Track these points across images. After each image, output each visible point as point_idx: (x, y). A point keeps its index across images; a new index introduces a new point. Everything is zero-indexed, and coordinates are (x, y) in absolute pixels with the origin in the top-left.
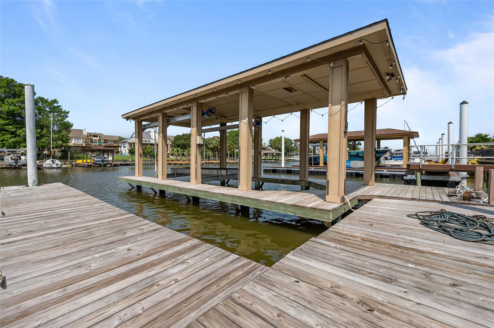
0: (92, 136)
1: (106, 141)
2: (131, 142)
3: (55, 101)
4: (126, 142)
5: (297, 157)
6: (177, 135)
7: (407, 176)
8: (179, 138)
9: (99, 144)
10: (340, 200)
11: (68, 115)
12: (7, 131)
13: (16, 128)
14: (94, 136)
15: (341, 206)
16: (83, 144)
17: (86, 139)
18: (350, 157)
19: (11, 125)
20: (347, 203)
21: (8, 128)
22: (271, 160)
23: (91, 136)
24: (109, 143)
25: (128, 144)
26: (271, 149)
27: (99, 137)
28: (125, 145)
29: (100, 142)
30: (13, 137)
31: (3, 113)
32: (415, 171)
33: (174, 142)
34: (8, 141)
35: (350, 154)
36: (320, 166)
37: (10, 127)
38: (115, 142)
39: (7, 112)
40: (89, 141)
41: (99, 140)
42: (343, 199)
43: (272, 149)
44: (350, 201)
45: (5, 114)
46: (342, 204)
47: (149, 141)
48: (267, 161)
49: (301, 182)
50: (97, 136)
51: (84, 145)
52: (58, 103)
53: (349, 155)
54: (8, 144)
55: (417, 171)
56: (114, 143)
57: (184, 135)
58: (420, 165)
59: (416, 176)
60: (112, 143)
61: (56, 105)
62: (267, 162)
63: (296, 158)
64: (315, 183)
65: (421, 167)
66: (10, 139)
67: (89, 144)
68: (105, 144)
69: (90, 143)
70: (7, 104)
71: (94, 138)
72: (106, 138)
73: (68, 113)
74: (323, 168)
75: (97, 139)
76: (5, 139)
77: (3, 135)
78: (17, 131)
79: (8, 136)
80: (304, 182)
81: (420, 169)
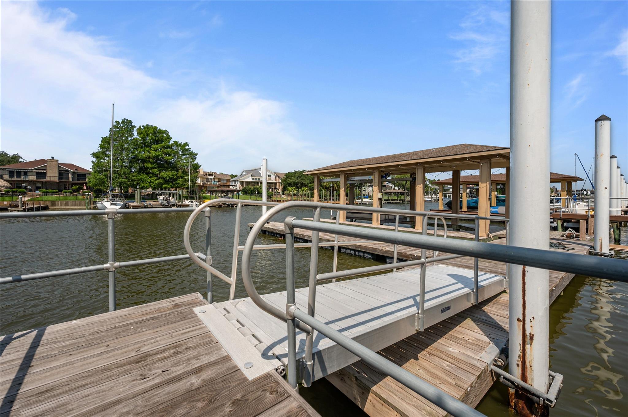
0: (208, 175)
1: (220, 180)
2: (243, 181)
3: (186, 144)
4: (237, 180)
5: (428, 196)
6: (289, 172)
7: (553, 223)
8: (290, 175)
9: (214, 183)
10: (486, 235)
11: (196, 157)
12: (153, 174)
13: (160, 171)
14: (210, 175)
15: (486, 238)
16: (200, 183)
17: (203, 178)
18: (498, 201)
19: (156, 168)
20: (491, 237)
21: (154, 171)
22: (395, 200)
23: (206, 175)
24: (222, 182)
25: (239, 183)
26: (393, 186)
27: (213, 176)
28: (237, 184)
29: (215, 181)
30: (157, 179)
31: (151, 158)
32: (556, 219)
33: (285, 180)
34: (154, 183)
35: (498, 198)
36: (463, 210)
37: (155, 170)
38: (228, 180)
39: (154, 157)
40: (205, 180)
41: (214, 179)
42: (488, 235)
43: (395, 186)
44: (493, 237)
45: (152, 159)
46: (487, 237)
47: (259, 179)
48: (391, 201)
49: (453, 226)
50: (212, 175)
51: (201, 185)
52: (189, 146)
53: (497, 200)
54: (154, 185)
55: (558, 219)
56: (227, 182)
57: (296, 172)
58: (560, 214)
59: (557, 223)
60: (225, 182)
61: (187, 147)
62: (390, 203)
63: (426, 198)
64: (466, 227)
65: (561, 216)
66: (155, 181)
67: (206, 184)
68: (219, 183)
69: (206, 182)
70: (153, 149)
71: (210, 177)
72: (220, 177)
73: (196, 155)
74: (467, 213)
75: (212, 177)
76: (152, 181)
77: (150, 178)
78: (161, 174)
79: (154, 178)
80: (455, 226)
81: (561, 218)
